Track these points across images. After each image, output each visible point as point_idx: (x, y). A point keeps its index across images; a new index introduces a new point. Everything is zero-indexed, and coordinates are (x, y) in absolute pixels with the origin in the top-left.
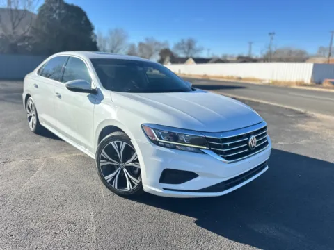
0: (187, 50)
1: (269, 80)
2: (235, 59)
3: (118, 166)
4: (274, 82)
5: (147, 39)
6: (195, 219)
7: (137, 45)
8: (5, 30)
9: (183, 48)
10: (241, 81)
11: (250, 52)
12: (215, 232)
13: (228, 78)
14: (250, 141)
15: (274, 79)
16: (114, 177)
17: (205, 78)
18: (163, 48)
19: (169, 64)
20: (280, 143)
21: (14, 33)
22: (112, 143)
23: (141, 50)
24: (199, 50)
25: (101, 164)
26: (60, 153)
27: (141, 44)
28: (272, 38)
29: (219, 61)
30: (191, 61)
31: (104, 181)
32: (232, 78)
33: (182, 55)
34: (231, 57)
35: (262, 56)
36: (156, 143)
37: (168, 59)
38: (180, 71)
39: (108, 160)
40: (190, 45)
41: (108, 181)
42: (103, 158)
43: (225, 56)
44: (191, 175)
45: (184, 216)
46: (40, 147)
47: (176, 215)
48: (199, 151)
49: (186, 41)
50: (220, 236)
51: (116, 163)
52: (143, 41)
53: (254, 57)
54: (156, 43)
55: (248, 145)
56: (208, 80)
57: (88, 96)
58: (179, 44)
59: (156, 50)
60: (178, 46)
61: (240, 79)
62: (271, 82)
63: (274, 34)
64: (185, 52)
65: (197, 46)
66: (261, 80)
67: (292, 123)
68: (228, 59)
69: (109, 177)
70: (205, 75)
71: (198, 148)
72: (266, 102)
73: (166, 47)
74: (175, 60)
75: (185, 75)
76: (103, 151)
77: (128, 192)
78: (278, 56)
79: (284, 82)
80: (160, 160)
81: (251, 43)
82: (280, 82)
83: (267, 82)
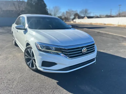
0: (84, 13)
1: (117, 25)
2: (104, 16)
3: (31, 59)
4: (119, 25)
5: (69, 10)
6: (58, 81)
7: (65, 12)
8: (16, 8)
9: (83, 13)
10: (106, 25)
11: (111, 13)
12: (63, 88)
13: (100, 24)
14: (83, 50)
15: (120, 24)
16: (30, 63)
17: (91, 24)
18: (75, 13)
19: (77, 19)
20: (111, 51)
21: (19, 9)
22: (28, 50)
23: (67, 14)
24: (89, 13)
25: (26, 58)
26: (19, 53)
27: (67, 12)
28: (120, 7)
29: (98, 17)
30: (86, 17)
31: (27, 64)
32: (102, 24)
33: (83, 16)
34: (103, 16)
35: (116, 15)
36: (40, 50)
37: (77, 17)
38: (81, 22)
39: (27, 56)
40: (86, 12)
41: (28, 64)
42: (26, 56)
43: (100, 16)
44: (54, 64)
45: (54, 80)
46: (14, 50)
47: (51, 79)
48: (57, 54)
49: (84, 10)
50: (64, 90)
51: (30, 58)
52: (68, 11)
53: (113, 15)
54: (72, 11)
55: (82, 52)
56: (92, 25)
57: (24, 31)
58: (81, 11)
59: (72, 14)
60: (81, 12)
61: (105, 24)
62: (118, 26)
63: (121, 5)
64: (84, 14)
65: (89, 12)
66: (114, 25)
67: (120, 43)
68: (102, 17)
69: (28, 63)
70: (91, 23)
71: (57, 53)
72: (112, 34)
73: (76, 12)
74: (80, 17)
75: (83, 23)
76: (26, 53)
77: (35, 69)
78: (123, 15)
79: (124, 25)
80: (41, 57)
81: (111, 10)
82: (122, 25)
83: (116, 25)
